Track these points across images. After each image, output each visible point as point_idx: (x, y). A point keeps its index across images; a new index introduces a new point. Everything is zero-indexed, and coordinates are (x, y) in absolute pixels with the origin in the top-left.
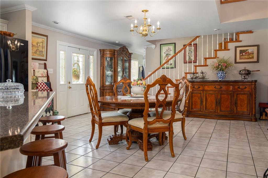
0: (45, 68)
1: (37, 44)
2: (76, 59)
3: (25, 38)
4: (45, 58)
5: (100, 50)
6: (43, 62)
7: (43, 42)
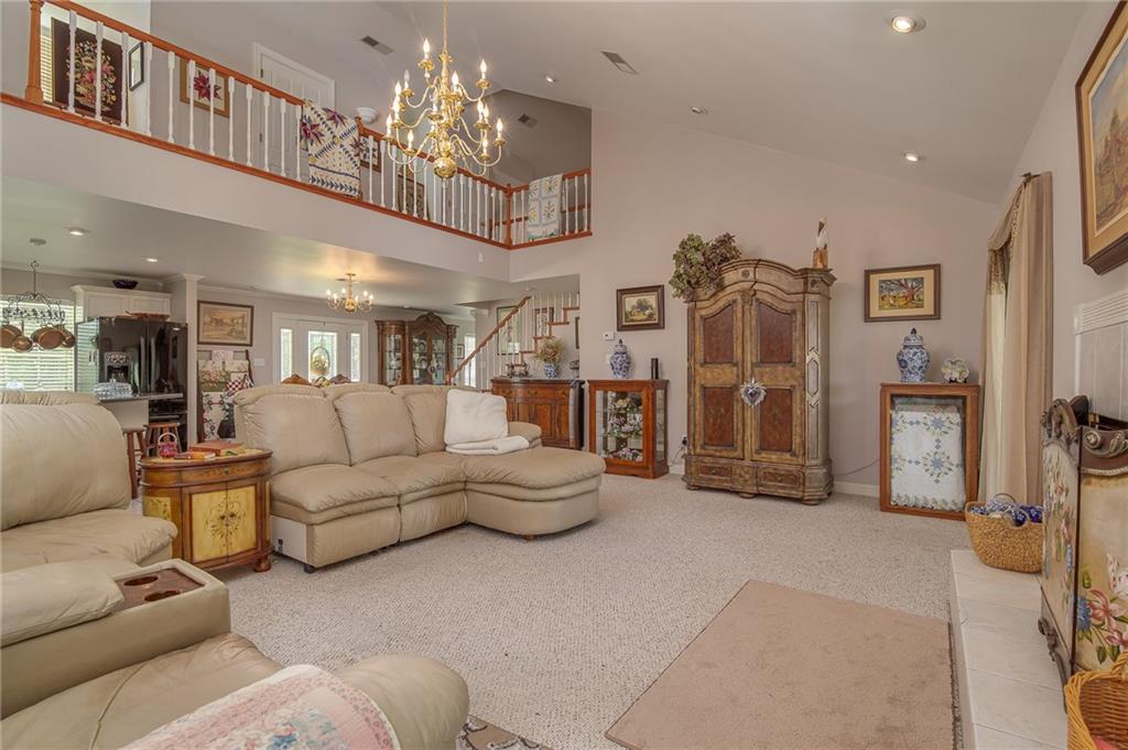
0: (247, 358)
1: (233, 321)
2: (317, 340)
3: (185, 319)
4: (248, 342)
5: (376, 322)
6: (244, 349)
7: (243, 317)
